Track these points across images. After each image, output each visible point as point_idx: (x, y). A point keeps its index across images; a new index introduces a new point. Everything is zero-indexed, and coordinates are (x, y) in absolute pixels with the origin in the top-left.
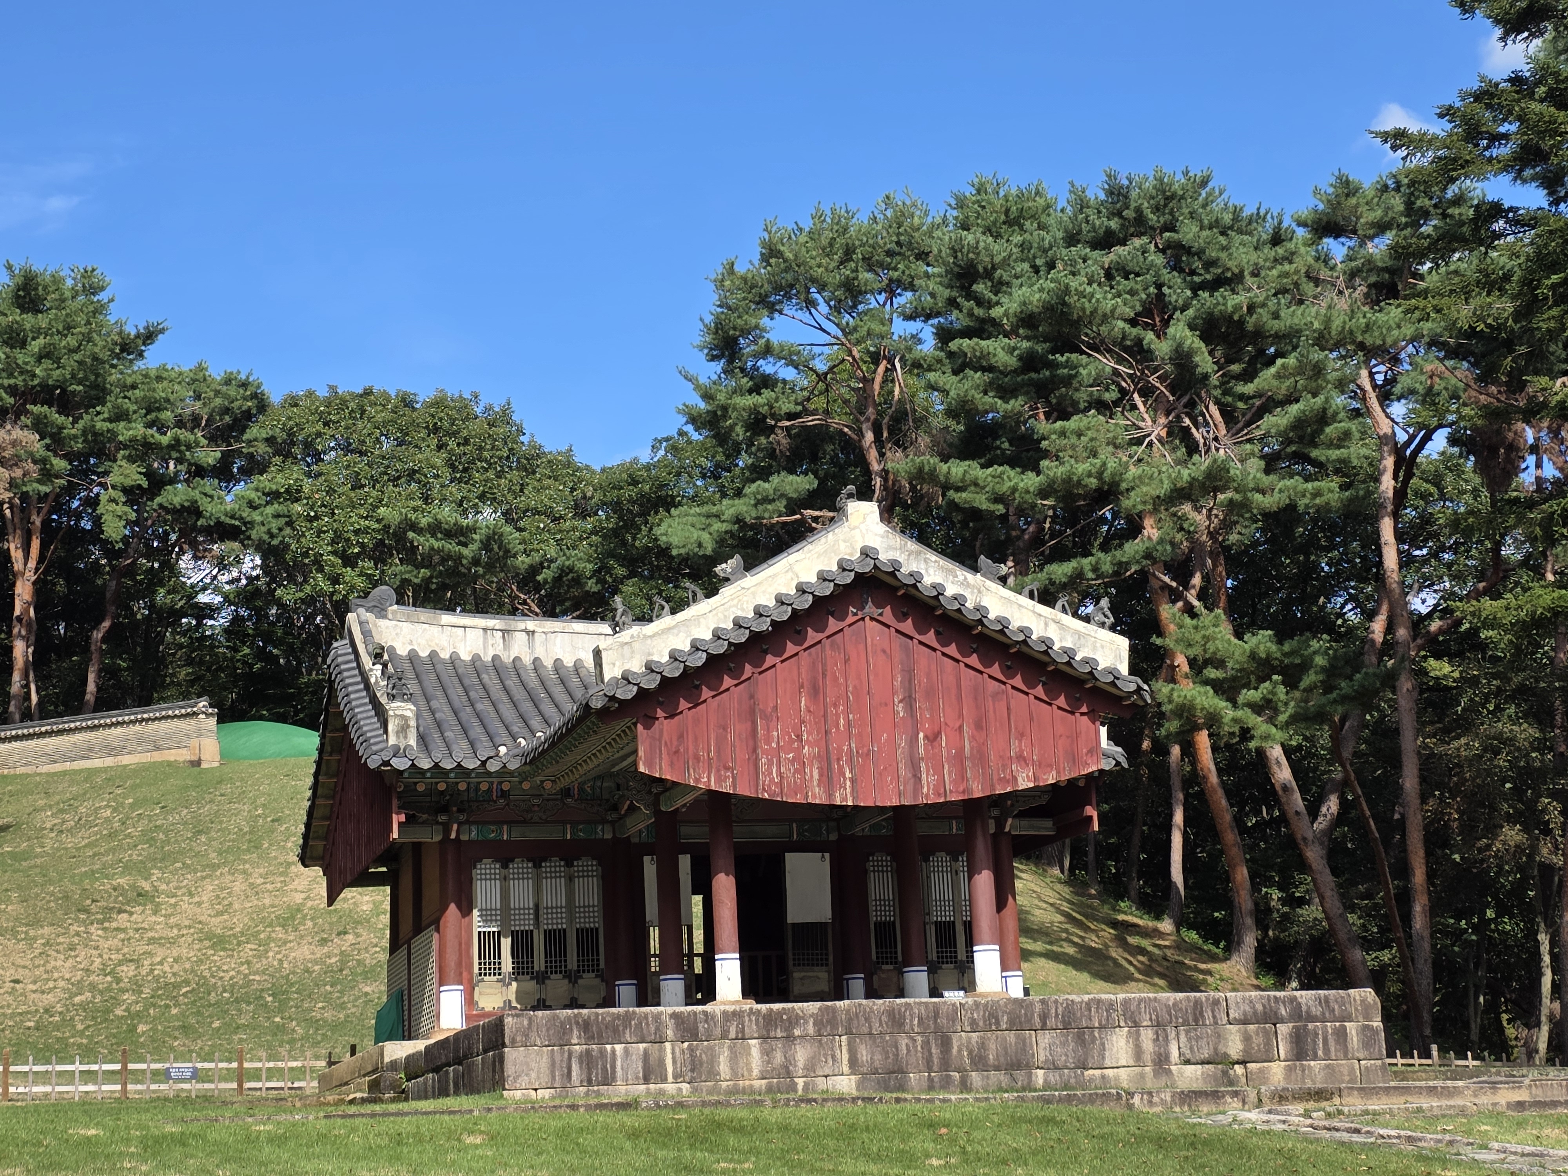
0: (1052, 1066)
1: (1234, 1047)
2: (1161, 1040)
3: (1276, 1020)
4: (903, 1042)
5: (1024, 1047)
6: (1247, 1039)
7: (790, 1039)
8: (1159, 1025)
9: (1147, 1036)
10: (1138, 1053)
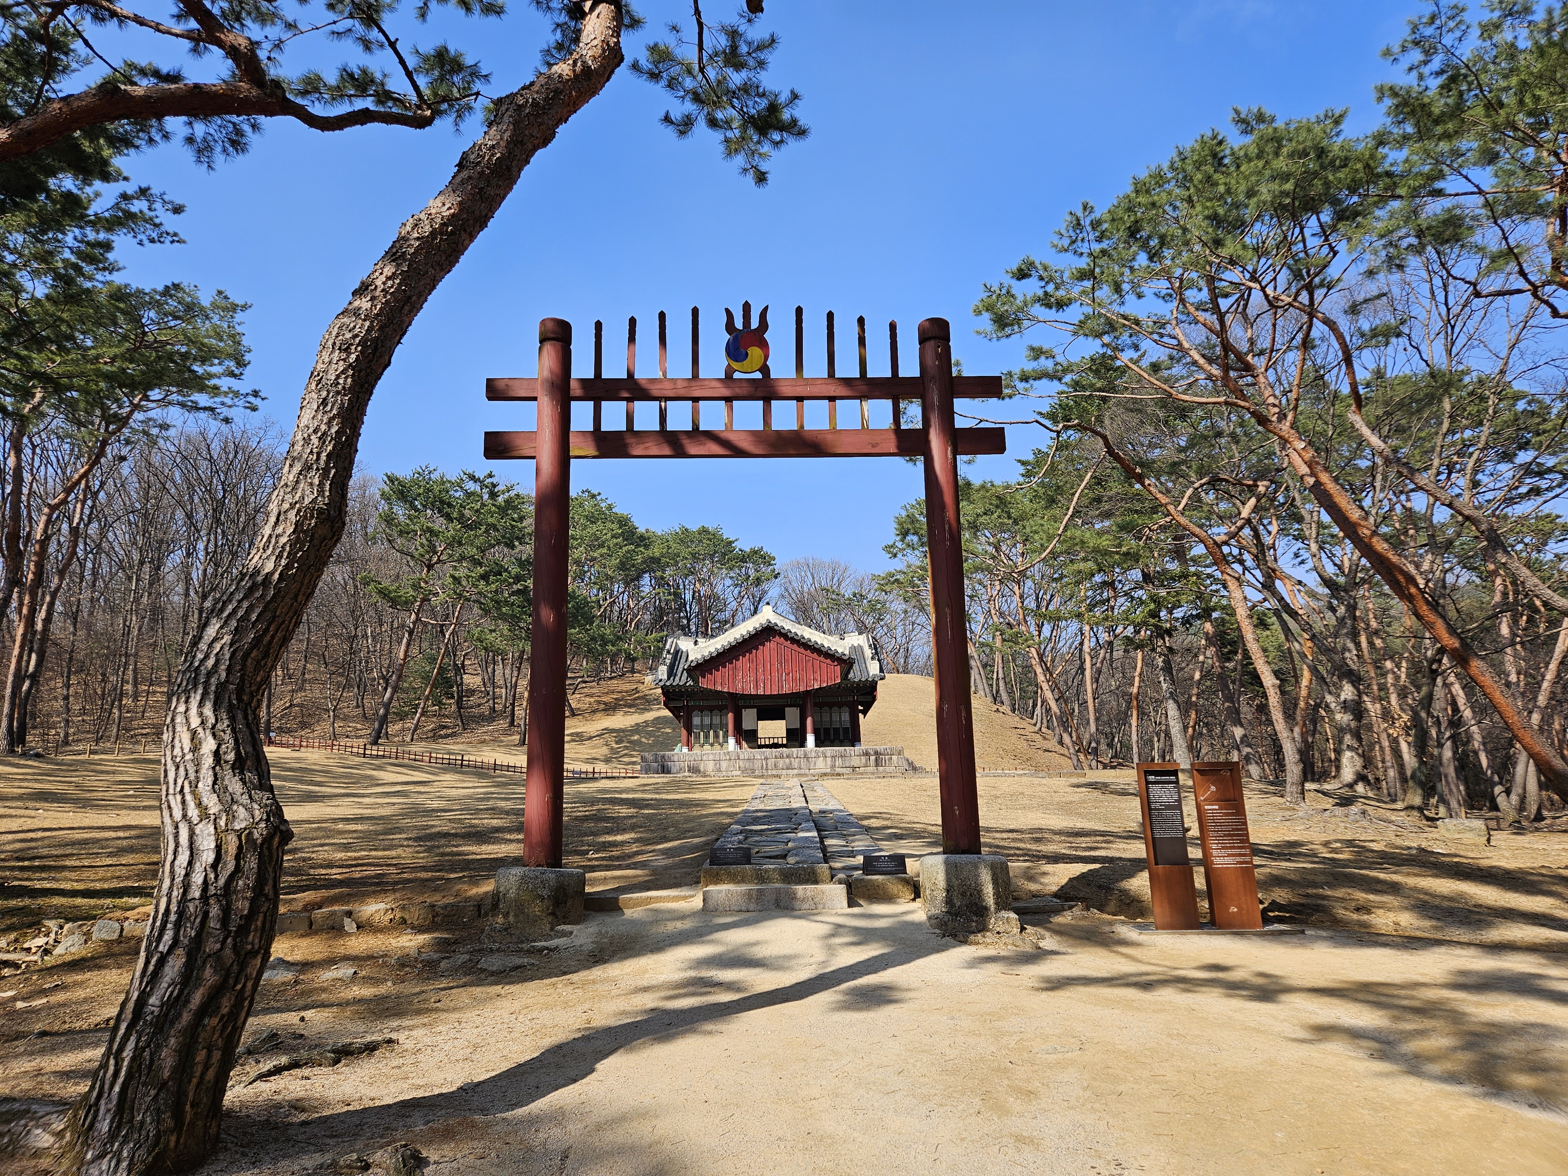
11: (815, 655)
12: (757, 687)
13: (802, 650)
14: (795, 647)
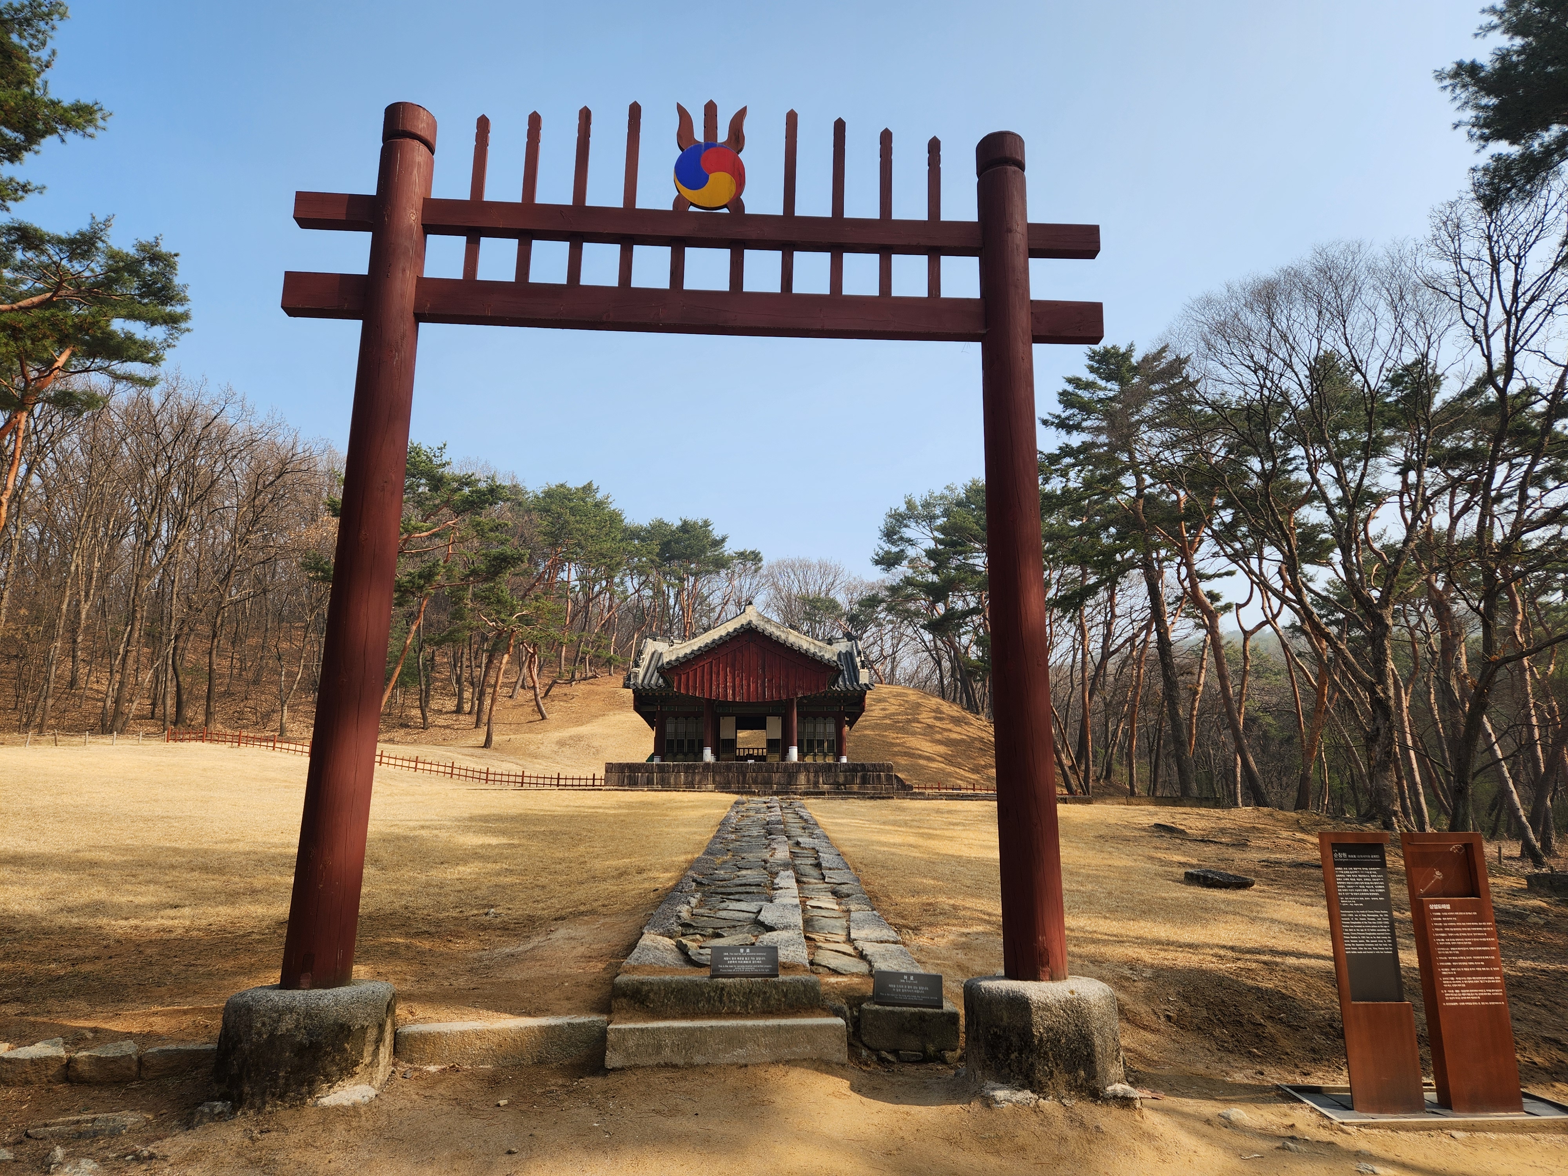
0: (778, 784)
1: (841, 779)
2: (816, 776)
3: (857, 771)
4: (731, 775)
5: (771, 777)
6: (846, 777)
7: (694, 773)
8: (816, 773)
9: (812, 775)
10: (808, 781)
12: (736, 693)
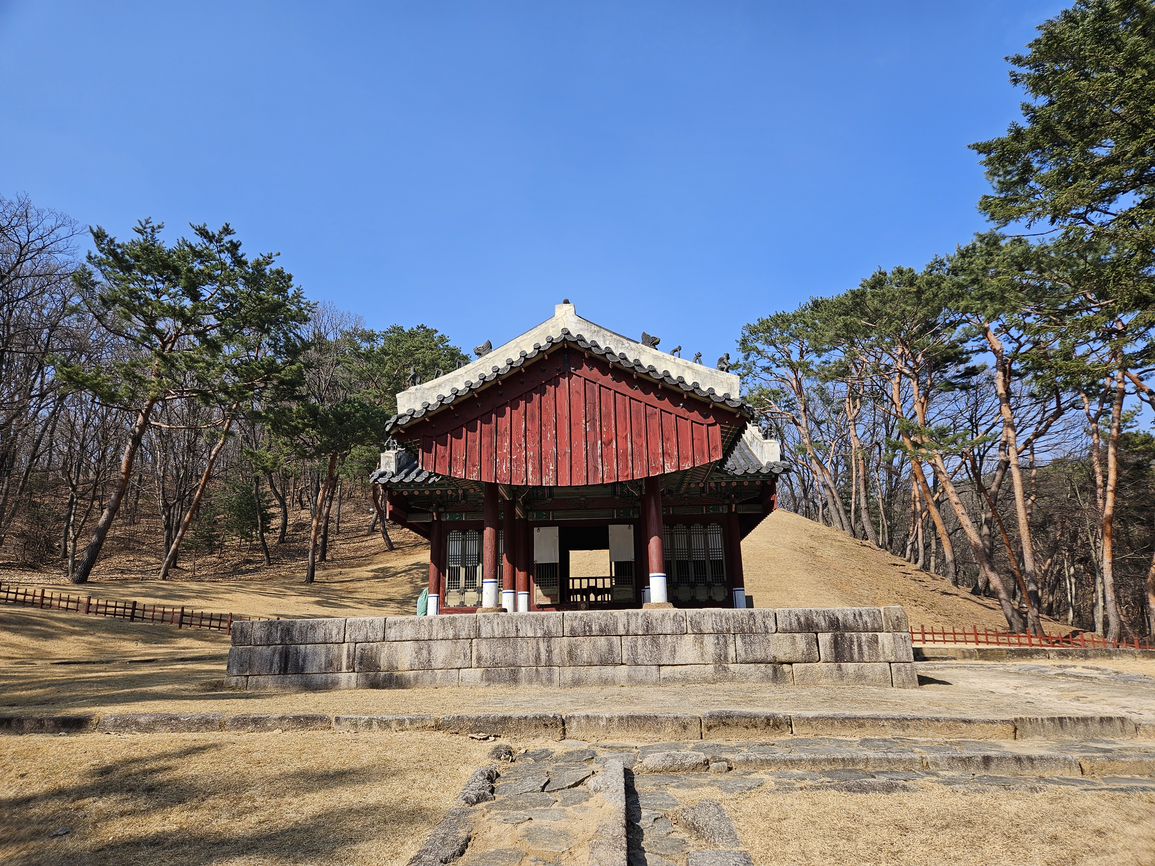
0: (633, 663)
1: (782, 650)
2: (721, 644)
3: (817, 630)
6: (792, 644)
9: (710, 641)
10: (702, 654)
11: (666, 404)
12: (541, 471)
13: (638, 393)
14: (623, 387)
